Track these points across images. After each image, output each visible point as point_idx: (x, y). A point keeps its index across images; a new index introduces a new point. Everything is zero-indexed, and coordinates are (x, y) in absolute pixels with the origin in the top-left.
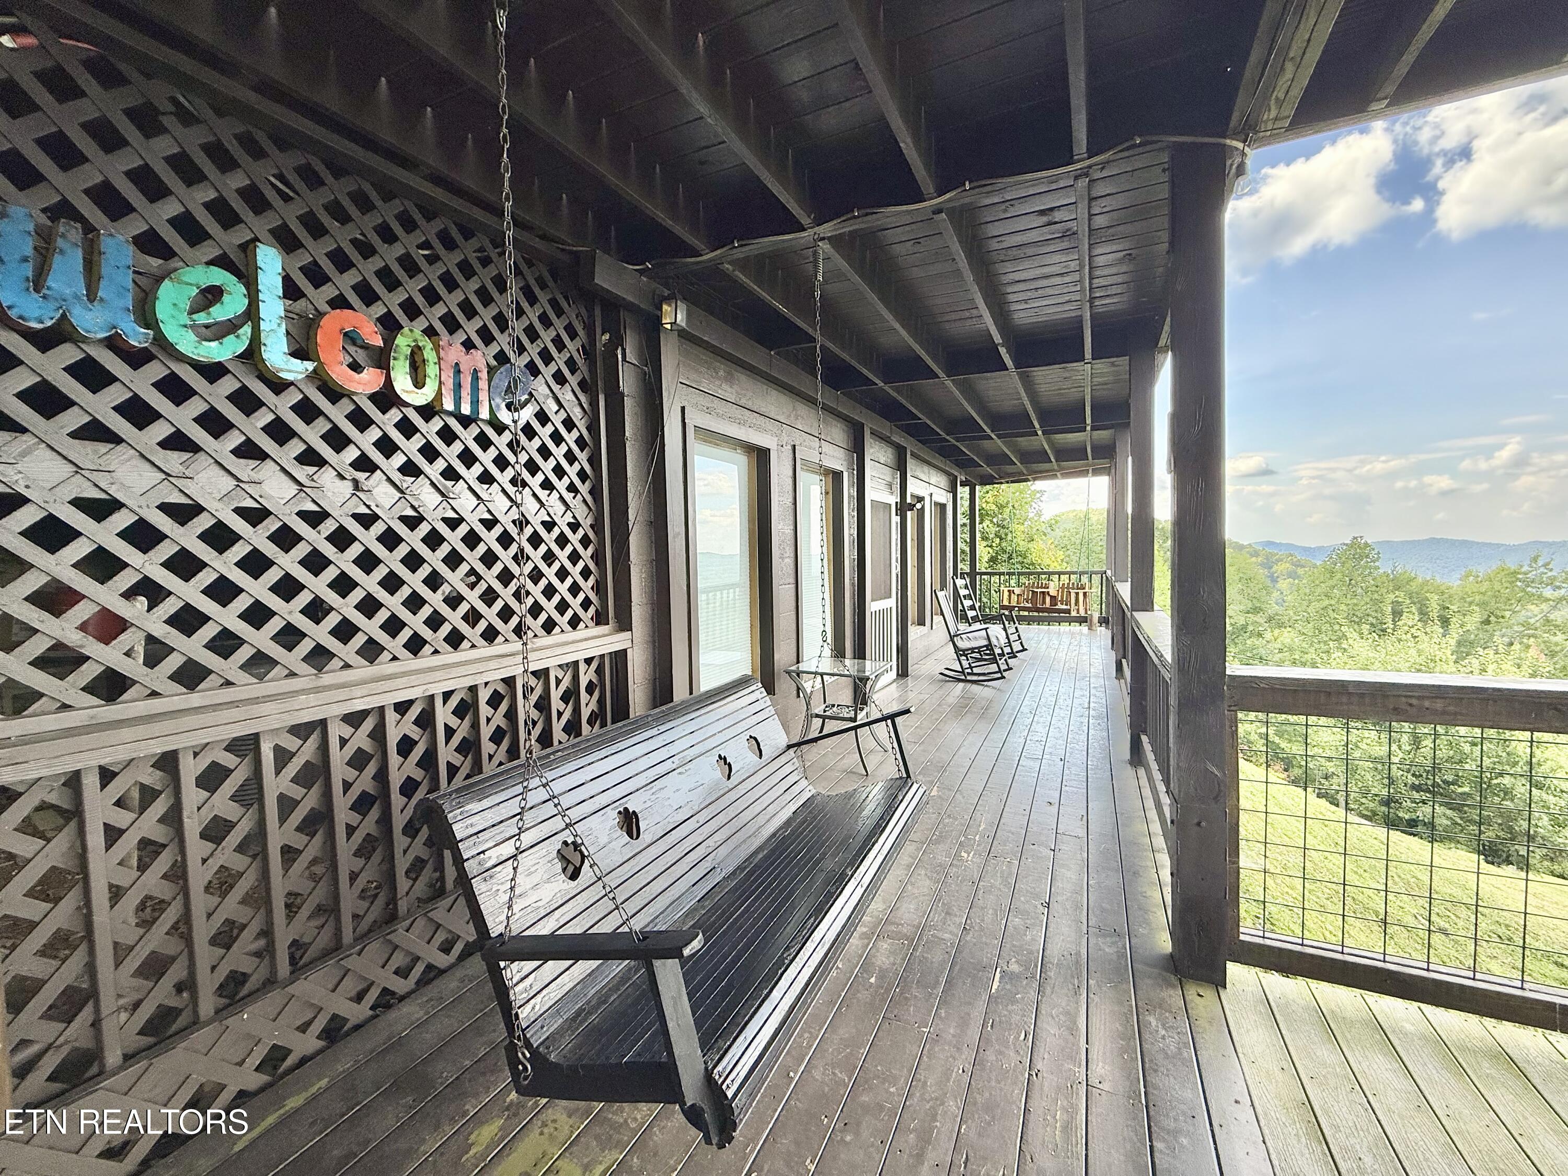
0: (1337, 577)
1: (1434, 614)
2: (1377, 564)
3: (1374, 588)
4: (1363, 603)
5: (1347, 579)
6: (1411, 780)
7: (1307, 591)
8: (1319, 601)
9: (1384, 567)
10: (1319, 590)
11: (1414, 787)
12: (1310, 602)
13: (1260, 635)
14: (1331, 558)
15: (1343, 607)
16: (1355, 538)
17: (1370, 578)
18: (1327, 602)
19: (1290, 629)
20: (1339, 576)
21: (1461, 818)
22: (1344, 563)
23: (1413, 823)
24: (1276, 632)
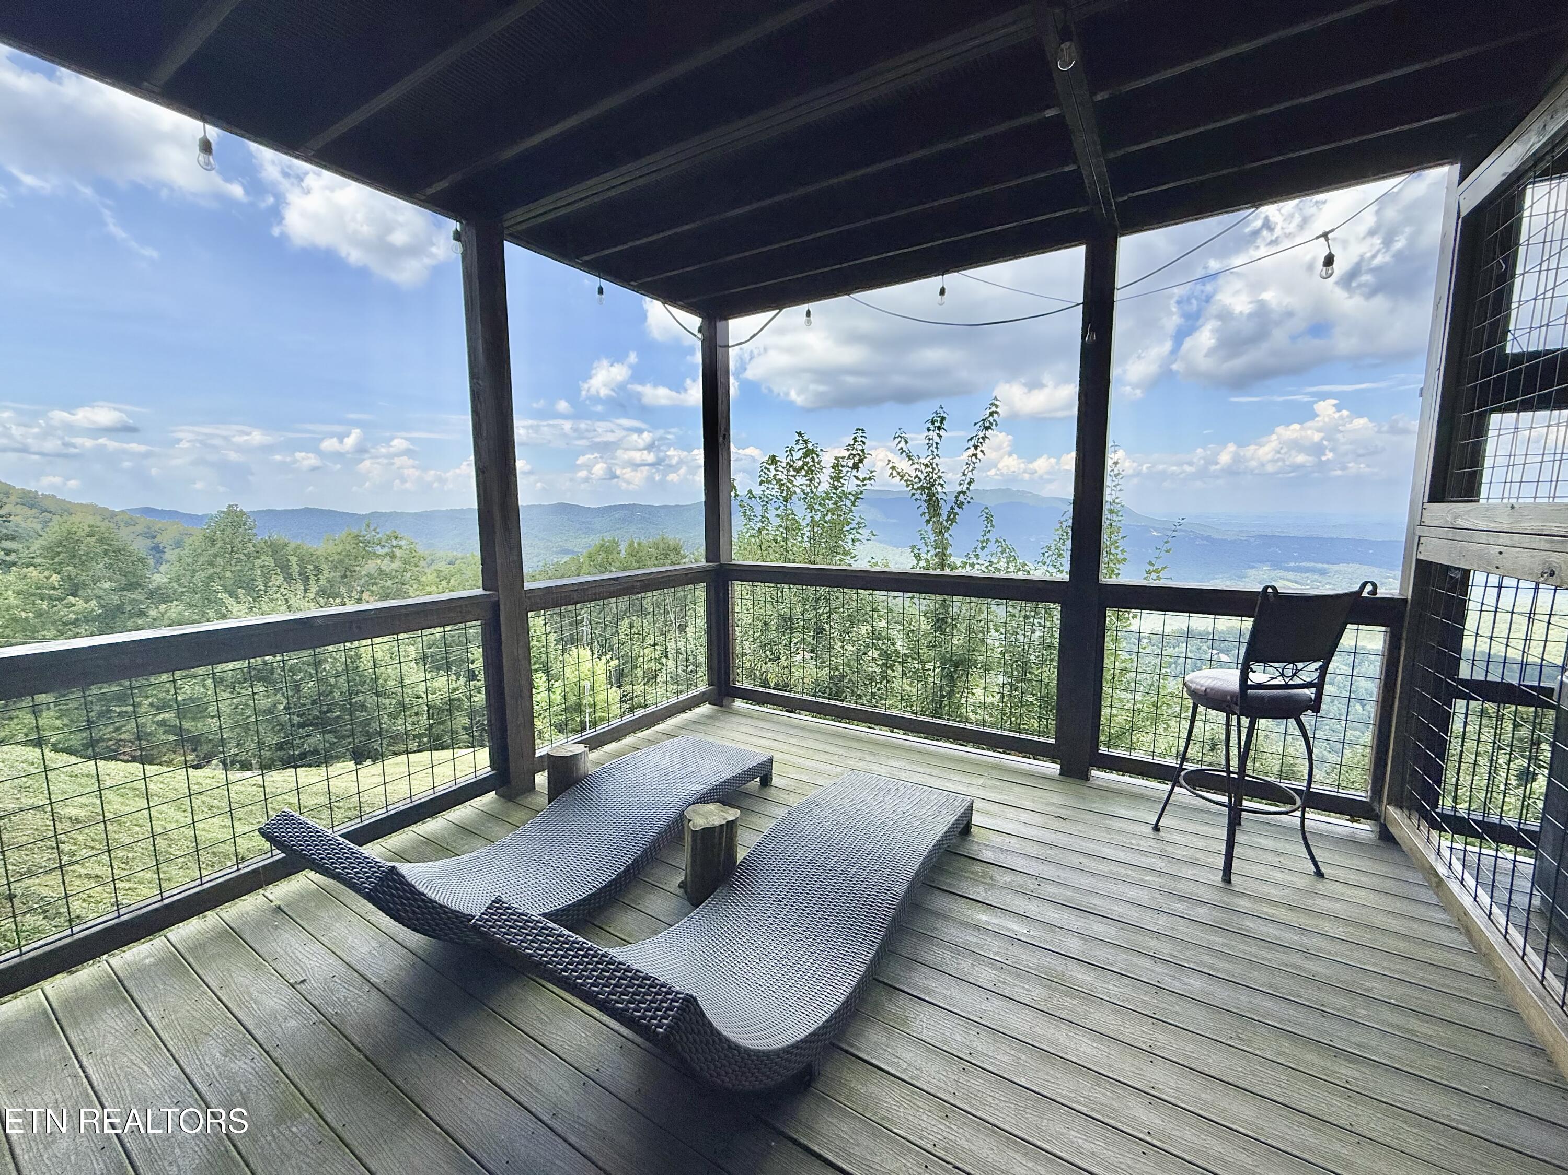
0: (218, 545)
1: (295, 575)
2: (254, 531)
3: (255, 554)
4: (247, 569)
5: (229, 546)
6: (296, 719)
7: (190, 560)
8: (203, 570)
9: (262, 536)
10: (202, 559)
11: (302, 725)
12: (194, 571)
13: (142, 614)
14: (210, 526)
15: (228, 574)
16: (230, 506)
17: (250, 545)
18: (211, 571)
19: (177, 603)
20: (220, 544)
21: (336, 738)
22: (223, 530)
23: (303, 755)
24: (162, 607)
